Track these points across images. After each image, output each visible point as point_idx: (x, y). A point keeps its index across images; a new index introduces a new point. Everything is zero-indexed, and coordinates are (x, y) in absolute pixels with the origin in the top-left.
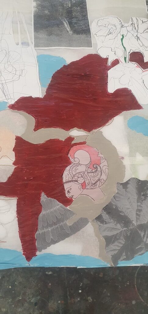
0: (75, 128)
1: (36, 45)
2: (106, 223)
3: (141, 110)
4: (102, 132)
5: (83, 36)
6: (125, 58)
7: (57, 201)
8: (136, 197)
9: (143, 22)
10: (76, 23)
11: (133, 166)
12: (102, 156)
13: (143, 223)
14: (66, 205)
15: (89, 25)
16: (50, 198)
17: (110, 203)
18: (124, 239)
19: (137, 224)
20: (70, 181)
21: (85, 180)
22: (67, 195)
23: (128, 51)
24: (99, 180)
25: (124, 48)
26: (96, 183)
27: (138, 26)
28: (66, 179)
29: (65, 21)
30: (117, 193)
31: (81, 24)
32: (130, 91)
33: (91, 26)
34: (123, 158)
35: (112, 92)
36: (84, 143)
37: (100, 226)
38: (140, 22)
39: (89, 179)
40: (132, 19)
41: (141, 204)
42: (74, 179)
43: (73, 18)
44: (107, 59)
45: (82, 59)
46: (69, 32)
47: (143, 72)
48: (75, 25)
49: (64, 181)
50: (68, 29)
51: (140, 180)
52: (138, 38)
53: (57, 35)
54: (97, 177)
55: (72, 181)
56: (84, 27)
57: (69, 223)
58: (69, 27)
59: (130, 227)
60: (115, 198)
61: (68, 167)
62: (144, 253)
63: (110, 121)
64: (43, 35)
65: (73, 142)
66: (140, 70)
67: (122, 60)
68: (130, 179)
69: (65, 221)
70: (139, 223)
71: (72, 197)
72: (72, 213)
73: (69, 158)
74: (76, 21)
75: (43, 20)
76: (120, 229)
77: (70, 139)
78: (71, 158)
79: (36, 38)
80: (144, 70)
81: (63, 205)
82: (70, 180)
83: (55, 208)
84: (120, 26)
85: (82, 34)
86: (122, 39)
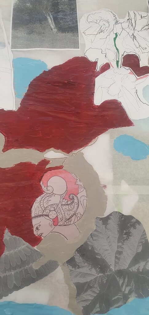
0: (52, 149)
1: (13, 47)
2: (79, 267)
3: (131, 127)
4: (83, 154)
5: (69, 35)
6: (118, 62)
7: (23, 240)
8: (117, 236)
9: (141, 17)
10: (62, 19)
11: (117, 198)
12: (81, 184)
13: (122, 268)
14: (33, 246)
15: (77, 21)
16: (14, 236)
17: (86, 243)
18: (98, 288)
19: (116, 270)
20: (40, 216)
21: (58, 214)
22: (35, 233)
23: (121, 53)
24: (75, 214)
25: (117, 49)
26: (71, 217)
27: (135, 22)
28: (36, 213)
29: (49, 16)
30: (94, 231)
31: (68, 20)
32: (121, 103)
33: (79, 23)
34: (105, 186)
35: (99, 105)
36: (61, 167)
37: (71, 270)
38: (138, 17)
39: (63, 213)
40: (129, 14)
41: (123, 244)
42: (45, 213)
43: (59, 12)
44: (96, 63)
45: (66, 63)
46: (54, 30)
47: (137, 80)
48: (61, 21)
49: (33, 215)
50: (53, 26)
51: (123, 215)
52: (134, 37)
53: (39, 33)
54: (73, 210)
55: (42, 215)
56: (71, 23)
57: (35, 266)
58: (54, 24)
59: (107, 273)
60: (92, 237)
61: (39, 197)
62: (122, 305)
63: (94, 140)
64: (22, 33)
65: (48, 166)
66: (133, 77)
67: (114, 64)
68: (112, 213)
69: (31, 264)
70: (117, 268)
71: (41, 235)
72: (39, 255)
73: (41, 187)
74: (62, 16)
75: (23, 15)
76: (94, 275)
77: (45, 162)
78: (43, 187)
79: (14, 37)
80: (138, 78)
81: (30, 245)
82: (40, 214)
83: (20, 248)
84: (114, 22)
85: (68, 33)
86: (115, 39)
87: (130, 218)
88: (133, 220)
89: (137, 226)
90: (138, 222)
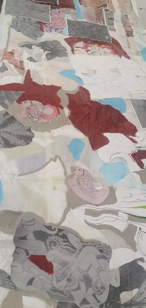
0: (70, 112)
1: (131, 100)
2: (4, 117)
4: (69, 124)
6: (141, 147)
7: (19, 97)
8: (20, 134)
16: (21, 94)
17: (16, 120)
30: (23, 125)
35: (104, 135)
36: (59, 113)
37: (2, 114)
41: (15, 136)
47: (128, 154)
49: (32, 101)
51: (32, 138)
60: (20, 123)
64: (142, 104)
65: (59, 109)
67: (138, 145)
68: (34, 134)
69: (7, 100)
70: (1, 131)
72: (12, 103)
81: (17, 100)
82: (33, 104)
83: (16, 96)
87: (31, 141)
88: (29, 142)
89: (25, 143)
90: (28, 144)
